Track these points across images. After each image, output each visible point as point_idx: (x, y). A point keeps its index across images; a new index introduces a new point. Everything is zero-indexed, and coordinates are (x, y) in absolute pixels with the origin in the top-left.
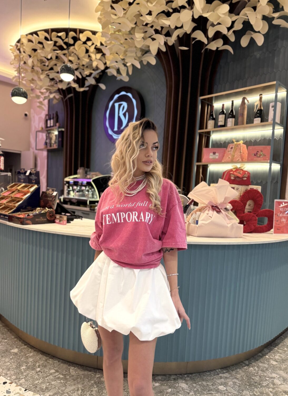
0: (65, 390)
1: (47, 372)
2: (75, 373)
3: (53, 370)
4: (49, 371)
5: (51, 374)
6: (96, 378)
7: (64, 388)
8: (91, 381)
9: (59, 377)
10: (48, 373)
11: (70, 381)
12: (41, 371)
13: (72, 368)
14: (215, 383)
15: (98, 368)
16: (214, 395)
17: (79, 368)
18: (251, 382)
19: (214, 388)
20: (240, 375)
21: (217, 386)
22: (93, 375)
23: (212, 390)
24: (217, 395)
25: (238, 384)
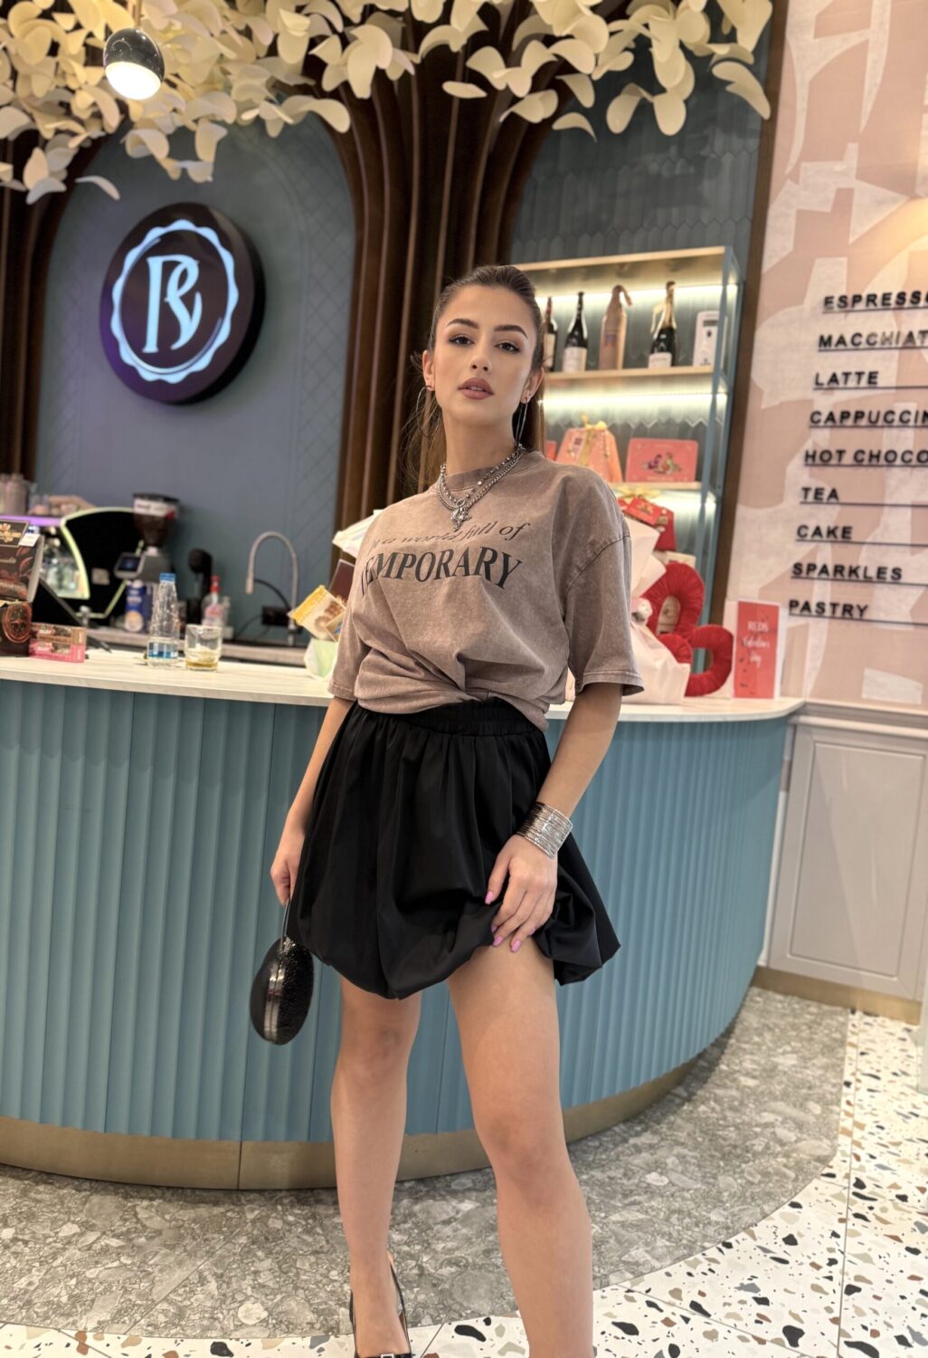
0: (154, 1291)
1: (50, 1237)
2: (163, 1221)
3: (69, 1224)
4: (57, 1233)
5: (69, 1243)
6: (249, 1224)
7: (147, 1284)
8: (234, 1238)
9: (107, 1245)
10: (55, 1242)
11: (156, 1253)
12: (20, 1237)
13: (139, 1203)
14: (632, 1170)
15: (241, 1187)
16: (646, 1205)
17: (170, 1201)
18: (723, 1147)
19: (637, 1185)
20: (683, 1132)
21: (641, 1177)
22: (233, 1216)
23: (635, 1192)
24: (653, 1203)
25: (693, 1161)
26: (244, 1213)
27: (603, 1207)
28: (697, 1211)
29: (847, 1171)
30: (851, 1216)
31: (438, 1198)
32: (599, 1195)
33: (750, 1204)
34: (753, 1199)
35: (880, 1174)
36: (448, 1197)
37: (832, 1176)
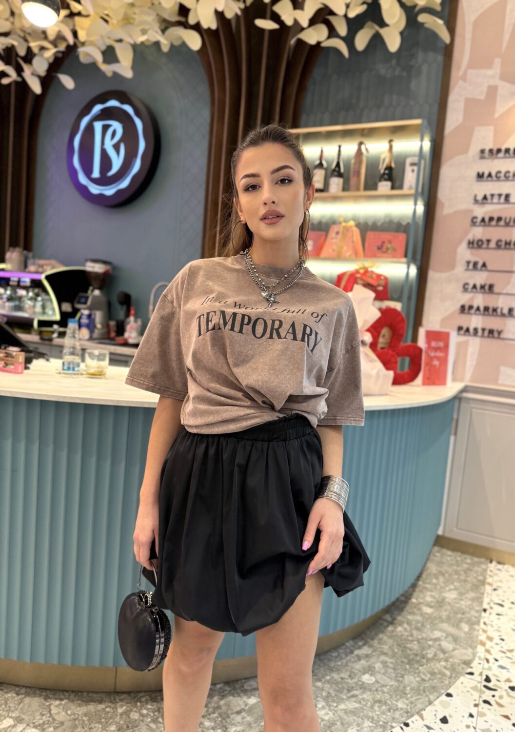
2: (66, 715)
3: (8, 719)
8: (108, 727)
13: (53, 702)
14: (354, 673)
15: (117, 690)
16: (360, 697)
17: (73, 701)
18: (409, 655)
19: (356, 683)
20: (386, 645)
21: (359, 677)
22: (109, 711)
23: (355, 688)
24: (365, 696)
25: (391, 665)
26: (116, 709)
27: (336, 699)
28: (390, 701)
29: (481, 670)
30: (481, 703)
31: (236, 695)
32: (335, 690)
33: (422, 695)
34: (424, 691)
35: (500, 672)
36: (242, 694)
37: (471, 674)
